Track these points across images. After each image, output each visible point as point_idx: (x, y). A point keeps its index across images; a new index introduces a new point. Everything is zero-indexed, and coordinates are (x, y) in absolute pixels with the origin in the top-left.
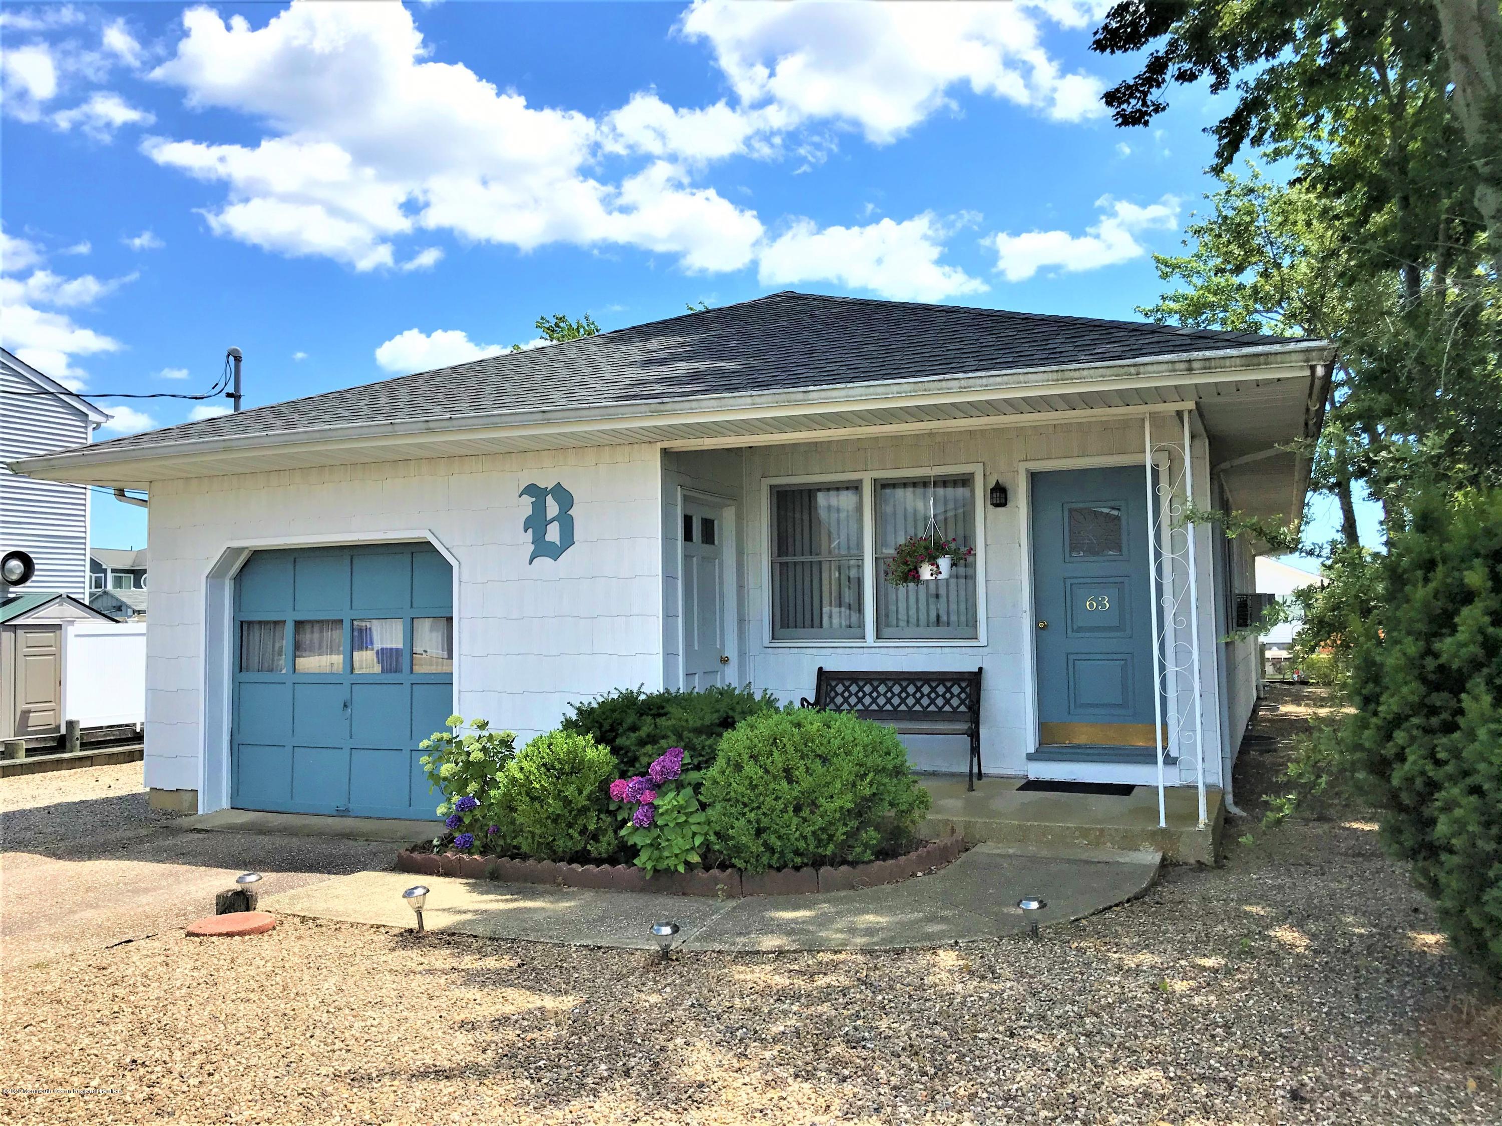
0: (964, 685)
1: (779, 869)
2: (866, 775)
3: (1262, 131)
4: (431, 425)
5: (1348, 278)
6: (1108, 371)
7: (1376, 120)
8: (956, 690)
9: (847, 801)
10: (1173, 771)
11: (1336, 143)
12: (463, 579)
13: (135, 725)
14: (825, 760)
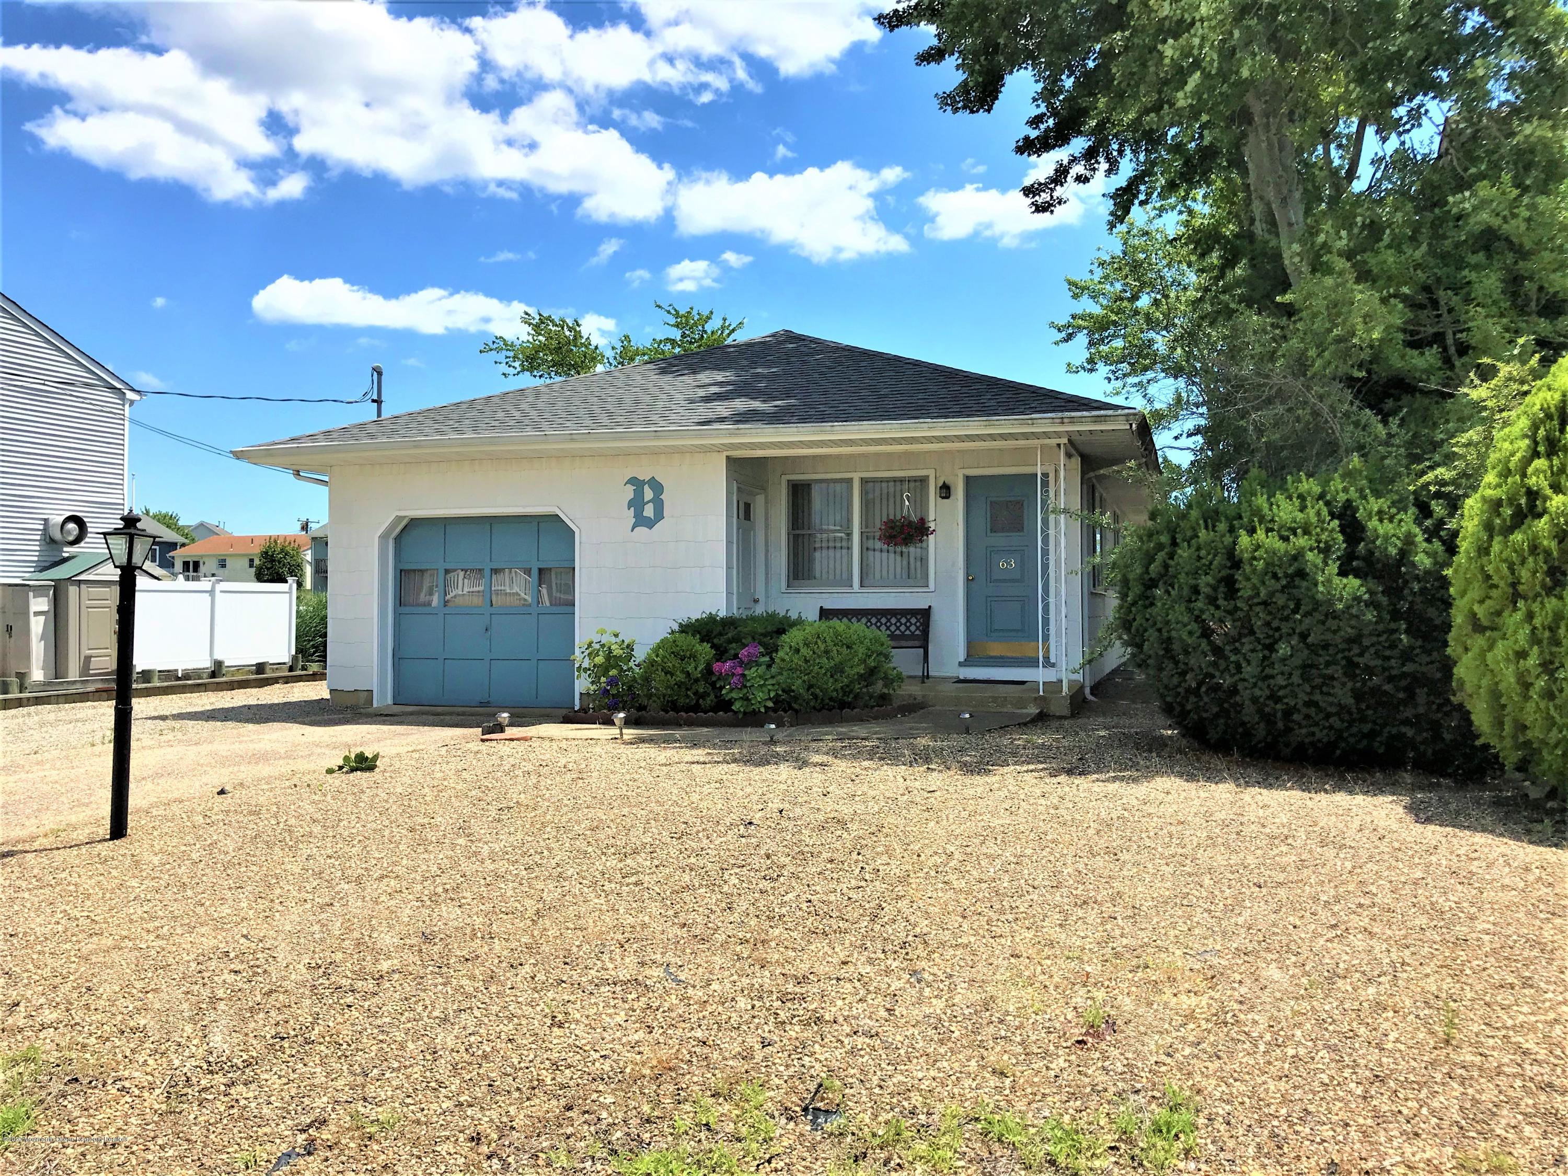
0: (918, 617)
1: (819, 711)
2: (871, 656)
3: (1149, 195)
4: (574, 437)
8: (913, 620)
9: (861, 669)
10: (1049, 672)
12: (583, 539)
14: (848, 647)
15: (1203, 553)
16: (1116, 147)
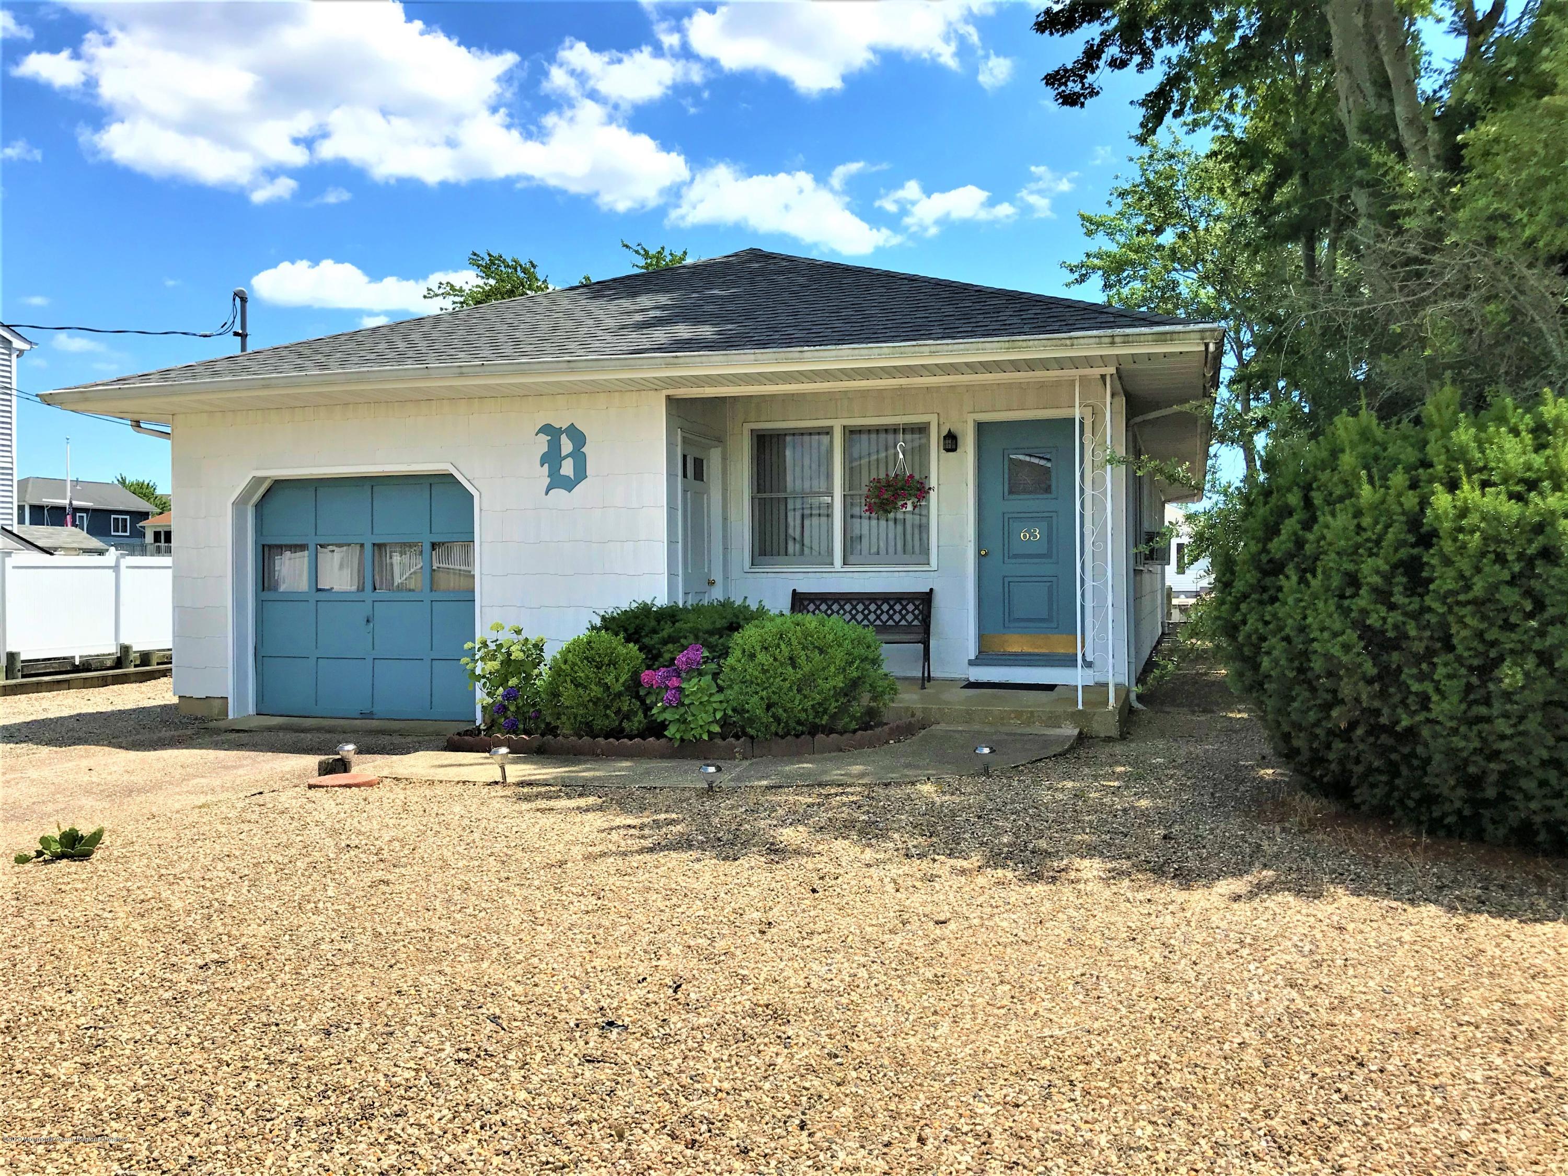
0: (917, 603)
1: (782, 737)
2: (852, 663)
3: (1183, 104)
4: (464, 370)
5: (1254, 248)
6: (1049, 343)
7: (1283, 100)
8: (910, 607)
9: (839, 682)
10: (1089, 672)
11: (1248, 117)
12: (485, 507)
13: (73, 658)
14: (821, 651)
15: (1366, 521)
16: (1149, 35)
